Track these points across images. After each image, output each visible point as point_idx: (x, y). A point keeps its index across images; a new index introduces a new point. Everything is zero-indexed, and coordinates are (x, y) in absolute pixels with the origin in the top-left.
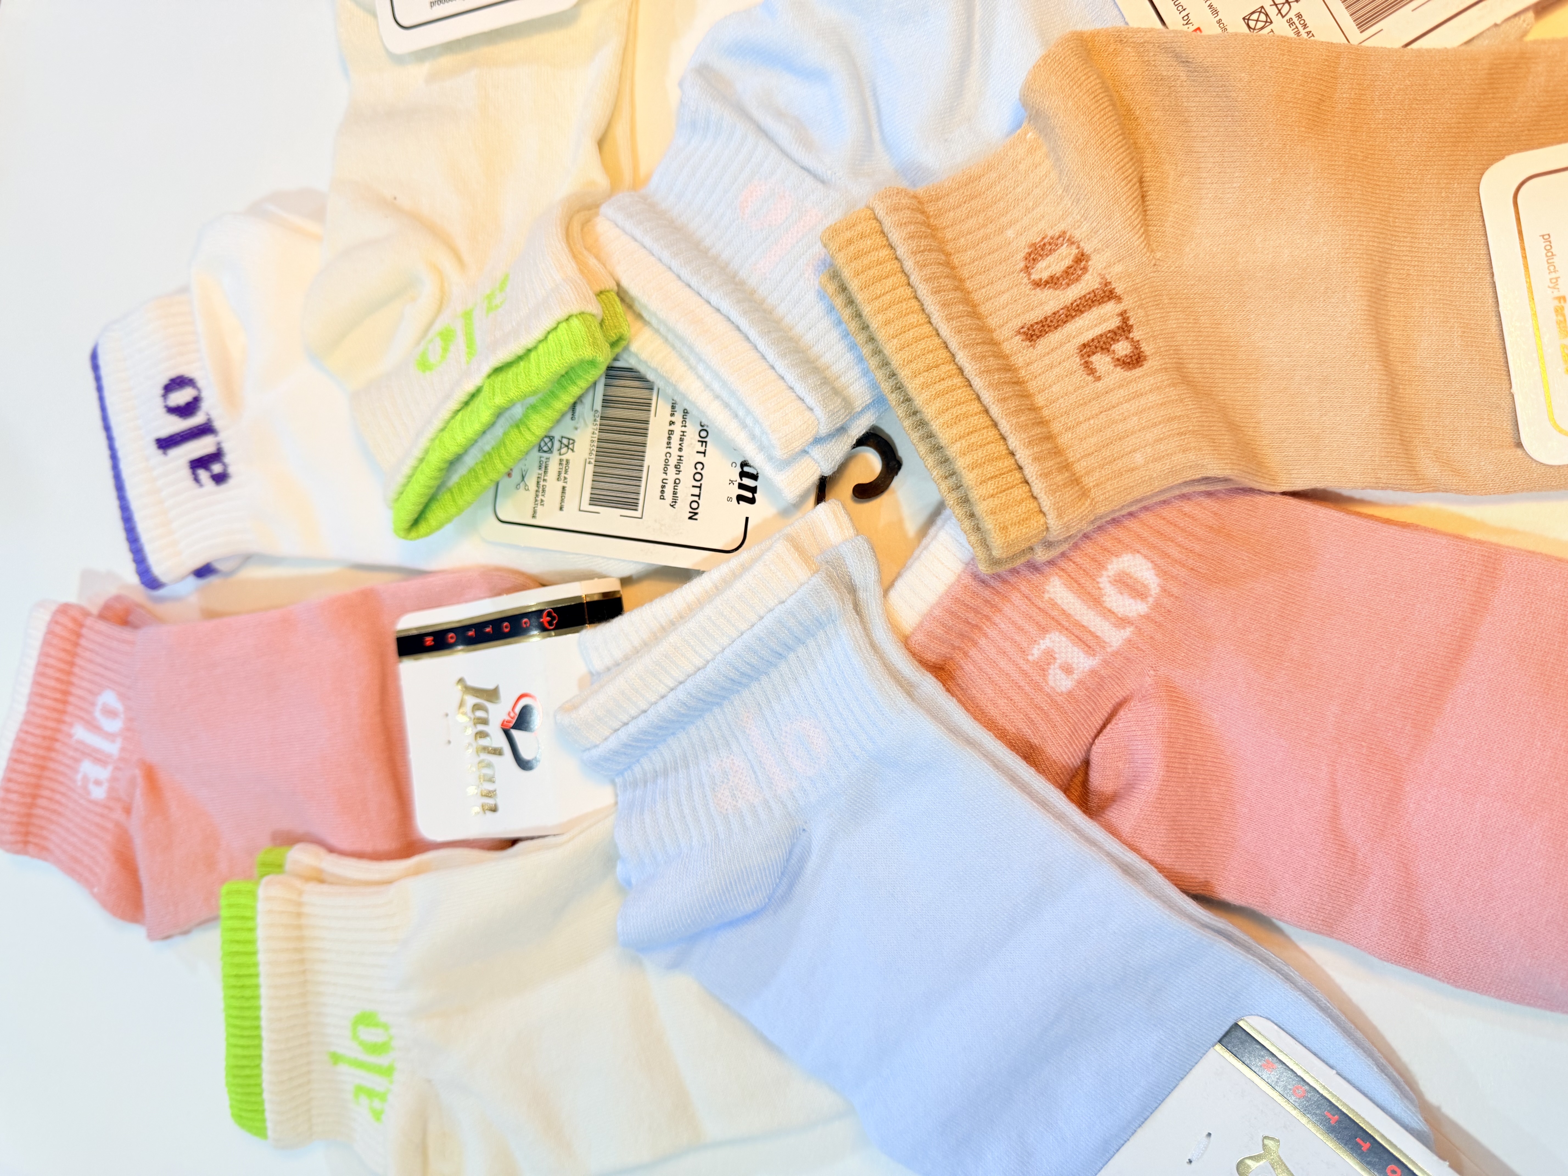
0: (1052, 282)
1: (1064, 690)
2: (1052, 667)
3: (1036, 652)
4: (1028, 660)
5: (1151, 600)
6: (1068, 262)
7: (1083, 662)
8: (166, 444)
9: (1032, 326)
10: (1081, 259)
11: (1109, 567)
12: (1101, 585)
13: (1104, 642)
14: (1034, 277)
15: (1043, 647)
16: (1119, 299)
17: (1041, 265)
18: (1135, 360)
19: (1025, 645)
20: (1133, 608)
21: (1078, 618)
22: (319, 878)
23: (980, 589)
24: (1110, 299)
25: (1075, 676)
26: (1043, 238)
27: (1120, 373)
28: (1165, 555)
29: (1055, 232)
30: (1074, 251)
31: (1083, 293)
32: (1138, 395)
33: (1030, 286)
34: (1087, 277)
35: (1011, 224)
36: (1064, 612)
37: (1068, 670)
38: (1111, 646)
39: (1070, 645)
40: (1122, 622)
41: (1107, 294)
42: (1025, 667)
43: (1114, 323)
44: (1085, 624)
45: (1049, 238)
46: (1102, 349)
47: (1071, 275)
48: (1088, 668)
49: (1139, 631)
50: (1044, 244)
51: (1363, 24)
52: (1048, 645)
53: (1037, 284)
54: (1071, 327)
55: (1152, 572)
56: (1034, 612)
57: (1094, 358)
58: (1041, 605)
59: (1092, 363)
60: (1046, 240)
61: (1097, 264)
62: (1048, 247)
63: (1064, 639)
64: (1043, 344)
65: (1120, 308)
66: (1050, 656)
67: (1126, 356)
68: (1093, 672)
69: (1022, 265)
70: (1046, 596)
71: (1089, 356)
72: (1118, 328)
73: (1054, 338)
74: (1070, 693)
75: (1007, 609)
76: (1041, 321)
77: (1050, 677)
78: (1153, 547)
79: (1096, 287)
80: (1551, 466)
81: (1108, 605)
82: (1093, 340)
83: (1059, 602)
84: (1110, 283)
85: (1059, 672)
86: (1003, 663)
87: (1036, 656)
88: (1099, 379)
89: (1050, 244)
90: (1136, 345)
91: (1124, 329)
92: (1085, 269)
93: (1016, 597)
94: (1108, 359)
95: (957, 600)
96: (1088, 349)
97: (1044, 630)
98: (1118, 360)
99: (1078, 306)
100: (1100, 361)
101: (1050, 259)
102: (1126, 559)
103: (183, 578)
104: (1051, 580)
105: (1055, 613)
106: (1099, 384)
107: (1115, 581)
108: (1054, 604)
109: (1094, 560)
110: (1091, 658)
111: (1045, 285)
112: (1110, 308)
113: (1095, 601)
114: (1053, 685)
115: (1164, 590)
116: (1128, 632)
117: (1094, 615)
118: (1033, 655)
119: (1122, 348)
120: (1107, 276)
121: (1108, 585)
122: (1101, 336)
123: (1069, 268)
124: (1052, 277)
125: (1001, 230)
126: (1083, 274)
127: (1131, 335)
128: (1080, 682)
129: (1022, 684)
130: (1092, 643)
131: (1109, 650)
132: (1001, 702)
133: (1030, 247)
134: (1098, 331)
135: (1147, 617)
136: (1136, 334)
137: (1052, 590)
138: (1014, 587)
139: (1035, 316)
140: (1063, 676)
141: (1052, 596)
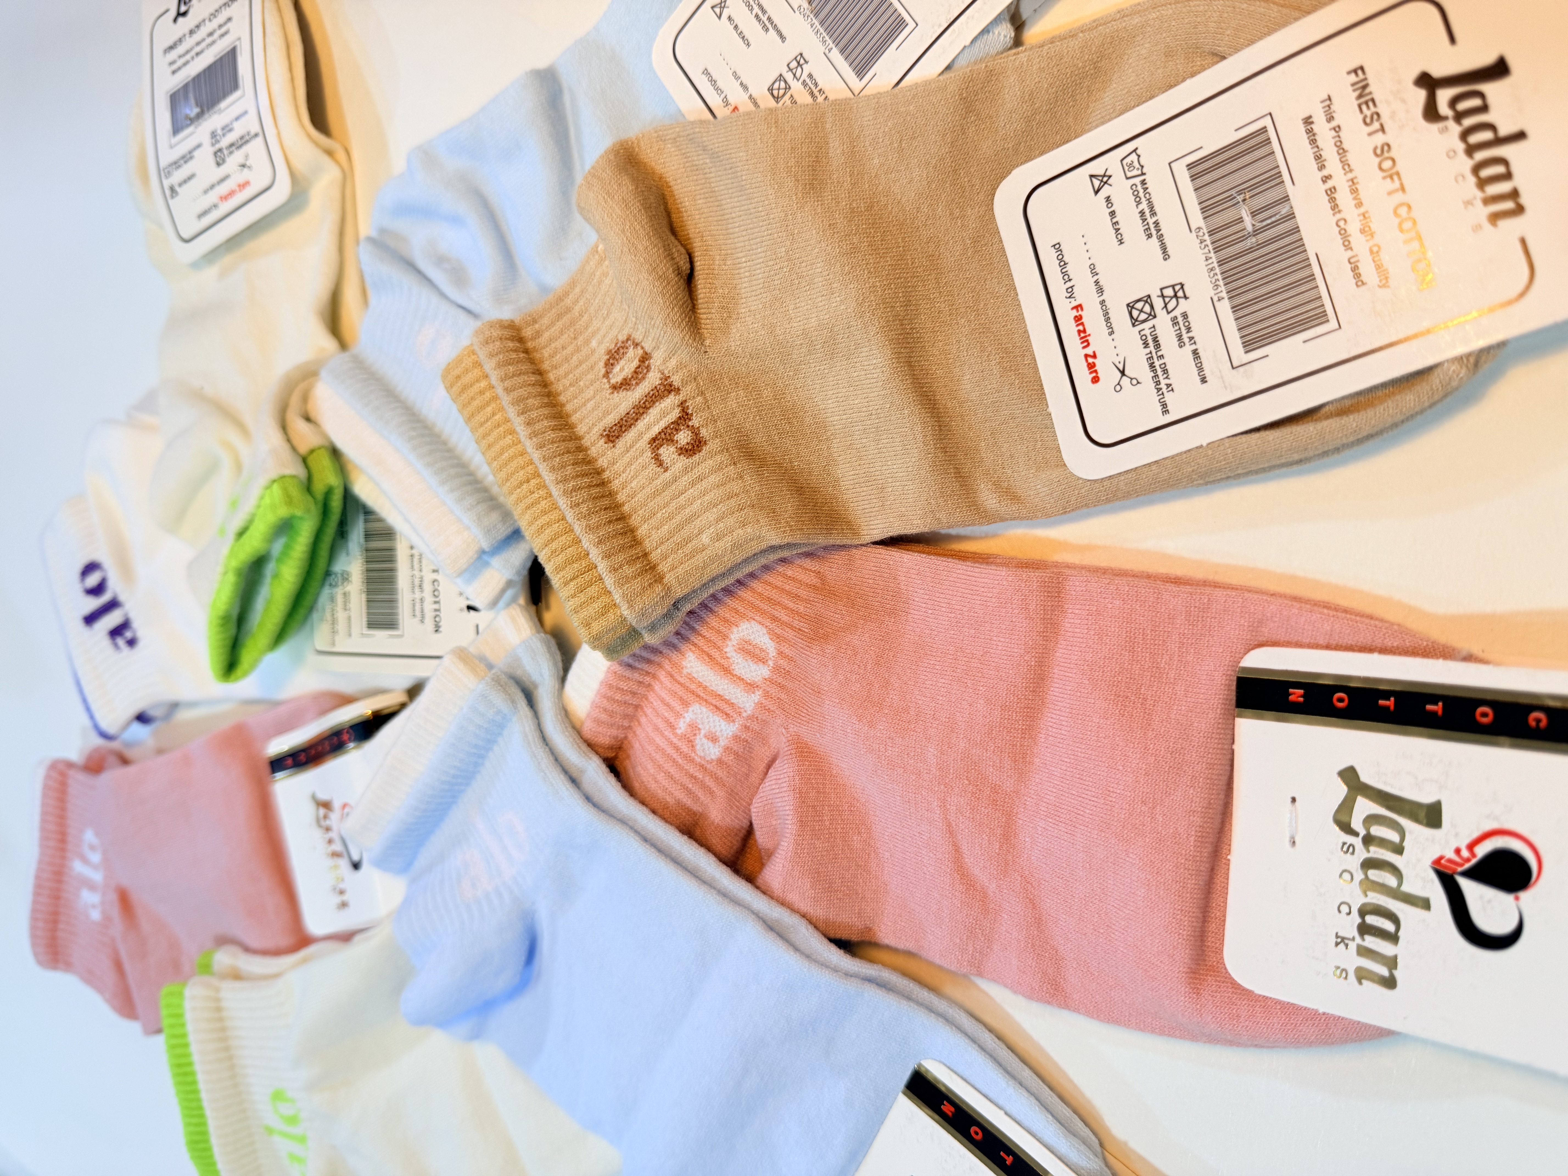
0: (625, 385)
1: (713, 757)
2: (698, 737)
3: (682, 726)
4: (676, 733)
5: (771, 663)
6: (636, 363)
7: (726, 730)
8: (90, 619)
9: (612, 428)
10: (645, 358)
11: (732, 637)
12: (728, 655)
13: (739, 708)
14: (613, 381)
15: (688, 720)
16: (678, 390)
17: (617, 369)
18: (695, 446)
19: (672, 720)
20: (758, 672)
21: (714, 688)
22: (237, 976)
23: (628, 673)
24: (670, 392)
25: (722, 743)
26: (617, 344)
27: (682, 462)
28: (775, 619)
29: (622, 337)
30: (640, 352)
31: (647, 391)
32: (700, 479)
33: (610, 391)
34: (651, 375)
35: (594, 334)
36: (700, 685)
37: (714, 739)
38: (745, 711)
39: (711, 715)
40: (751, 686)
41: (667, 388)
42: (675, 740)
43: (676, 414)
44: (721, 693)
45: (620, 343)
46: (667, 440)
47: (639, 373)
48: (731, 734)
49: (767, 695)
50: (618, 349)
51: (861, 71)
52: (691, 716)
53: (615, 388)
54: (641, 425)
55: (767, 636)
56: (677, 688)
57: (662, 451)
58: (681, 680)
59: (660, 455)
60: (619, 345)
61: (656, 361)
62: (621, 351)
63: (704, 710)
64: (621, 444)
65: (681, 397)
66: (694, 728)
67: (688, 444)
68: (736, 738)
69: (603, 371)
70: (685, 671)
71: (658, 449)
72: (680, 418)
73: (629, 436)
74: (720, 762)
75: (657, 687)
76: (619, 423)
77: (698, 747)
78: (763, 613)
79: (657, 383)
80: (1095, 481)
81: (737, 672)
82: (660, 433)
83: (695, 675)
84: (669, 377)
85: (705, 741)
86: (658, 740)
87: (683, 729)
88: (666, 470)
89: (623, 348)
90: (696, 432)
91: (685, 417)
92: (648, 368)
93: (662, 674)
94: (672, 449)
95: (610, 686)
96: (656, 442)
97: (686, 704)
98: (681, 449)
99: (644, 403)
100: (667, 452)
101: (622, 363)
102: (744, 627)
103: (128, 725)
104: (687, 656)
105: (693, 687)
106: (667, 474)
107: (739, 649)
108: (692, 679)
109: (719, 632)
110: (731, 724)
111: (620, 388)
112: (670, 401)
113: (726, 671)
114: (702, 754)
115: (780, 653)
116: (756, 697)
117: (728, 684)
118: (680, 728)
119: (683, 437)
120: (666, 372)
121: (734, 654)
122: (666, 428)
123: (637, 368)
124: (625, 379)
125: (587, 342)
126: (648, 371)
127: (690, 424)
128: (727, 749)
129: (675, 756)
130: (728, 710)
131: (744, 715)
132: (661, 777)
133: (608, 354)
134: (662, 424)
135: (771, 681)
136: (695, 422)
137: (688, 665)
138: (660, 665)
139: (611, 419)
140: (710, 744)
141: (689, 671)
